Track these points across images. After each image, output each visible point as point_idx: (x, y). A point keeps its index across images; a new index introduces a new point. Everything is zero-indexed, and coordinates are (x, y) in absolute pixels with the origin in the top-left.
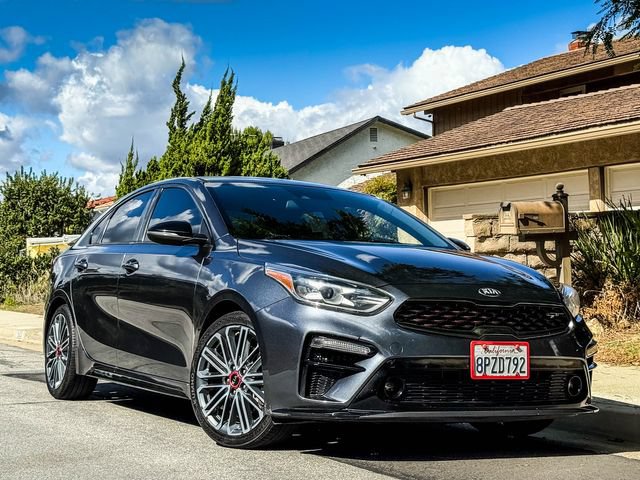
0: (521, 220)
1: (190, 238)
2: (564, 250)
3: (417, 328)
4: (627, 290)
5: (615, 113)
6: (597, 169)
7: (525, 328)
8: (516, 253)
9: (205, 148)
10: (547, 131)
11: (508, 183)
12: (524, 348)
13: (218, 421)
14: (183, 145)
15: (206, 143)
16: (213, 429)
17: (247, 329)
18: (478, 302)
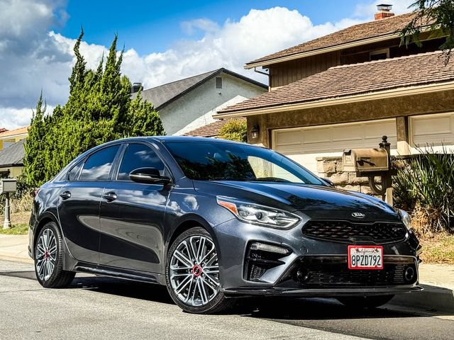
0: (358, 161)
1: (158, 179)
2: (387, 182)
3: (316, 238)
4: (431, 211)
5: (417, 76)
6: (403, 118)
7: (379, 238)
8: (353, 184)
9: (99, 98)
10: (365, 89)
11: (334, 127)
12: (380, 250)
13: (186, 298)
14: (82, 96)
15: (100, 95)
16: (182, 302)
17: (205, 238)
18: (351, 221)
